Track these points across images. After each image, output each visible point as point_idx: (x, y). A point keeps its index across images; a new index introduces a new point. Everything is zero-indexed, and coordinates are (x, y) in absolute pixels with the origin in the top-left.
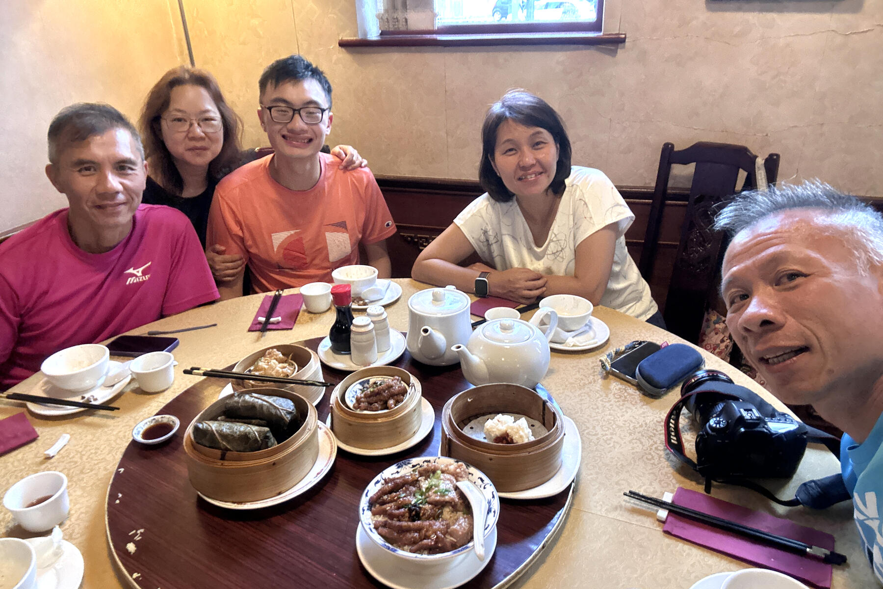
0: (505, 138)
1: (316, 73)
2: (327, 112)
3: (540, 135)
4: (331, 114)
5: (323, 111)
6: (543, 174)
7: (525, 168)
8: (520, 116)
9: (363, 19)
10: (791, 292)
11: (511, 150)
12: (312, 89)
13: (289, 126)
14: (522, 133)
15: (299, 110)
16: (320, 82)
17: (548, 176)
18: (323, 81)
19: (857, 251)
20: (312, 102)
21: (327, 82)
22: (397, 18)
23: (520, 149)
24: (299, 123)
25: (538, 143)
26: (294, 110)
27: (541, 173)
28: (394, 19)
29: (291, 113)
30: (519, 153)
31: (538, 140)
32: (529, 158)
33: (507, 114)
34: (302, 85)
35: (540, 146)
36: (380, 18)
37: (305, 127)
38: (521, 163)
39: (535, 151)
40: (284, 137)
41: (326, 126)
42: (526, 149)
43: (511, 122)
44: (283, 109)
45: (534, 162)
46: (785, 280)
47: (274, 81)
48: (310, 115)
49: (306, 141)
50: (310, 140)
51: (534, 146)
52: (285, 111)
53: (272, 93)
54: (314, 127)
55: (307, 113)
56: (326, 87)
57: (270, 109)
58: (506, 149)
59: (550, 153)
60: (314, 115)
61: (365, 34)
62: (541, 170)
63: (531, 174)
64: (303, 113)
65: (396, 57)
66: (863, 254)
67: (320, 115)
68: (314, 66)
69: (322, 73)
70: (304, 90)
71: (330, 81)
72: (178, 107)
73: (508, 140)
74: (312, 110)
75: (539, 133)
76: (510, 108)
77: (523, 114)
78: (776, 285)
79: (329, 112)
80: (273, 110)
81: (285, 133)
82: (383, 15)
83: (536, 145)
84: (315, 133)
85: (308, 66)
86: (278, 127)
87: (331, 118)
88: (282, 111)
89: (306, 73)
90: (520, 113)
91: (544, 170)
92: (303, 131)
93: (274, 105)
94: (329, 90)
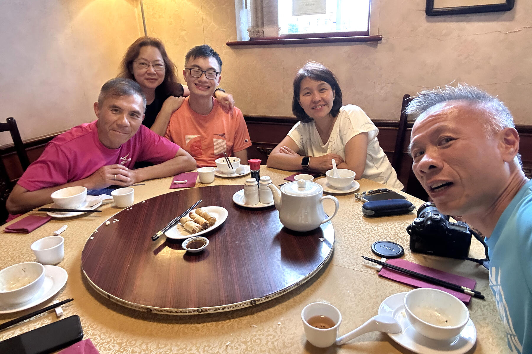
0: (305, 87)
1: (215, 55)
2: (219, 74)
3: (323, 85)
4: (220, 76)
5: (217, 73)
6: (325, 106)
7: (315, 103)
8: (313, 75)
9: (241, 31)
10: (447, 149)
11: (308, 93)
12: (212, 62)
13: (199, 79)
14: (314, 84)
15: (205, 72)
16: (217, 59)
17: (328, 107)
18: (218, 59)
19: (486, 125)
20: (212, 69)
21: (220, 60)
22: (258, 31)
23: (313, 93)
24: (204, 78)
25: (322, 89)
26: (203, 72)
27: (324, 105)
28: (257, 31)
29: (201, 73)
30: (312, 94)
31: (322, 88)
32: (318, 97)
33: (306, 74)
34: (208, 59)
35: (323, 91)
36: (249, 30)
37: (207, 80)
38: (313, 100)
39: (321, 94)
40: (196, 84)
41: (218, 81)
42: (316, 92)
43: (308, 78)
44: (197, 70)
45: (320, 99)
46: (444, 142)
47: (193, 57)
48: (211, 75)
49: (207, 88)
50: (209, 87)
51: (320, 91)
52: (198, 72)
53: (192, 63)
54: (212, 81)
55: (209, 74)
56: (220, 62)
57: (190, 69)
58: (305, 93)
59: (330, 95)
60: (213, 75)
61: (241, 39)
62: (324, 103)
63: (319, 106)
64: (207, 74)
65: (257, 51)
66: (489, 127)
67: (215, 75)
68: (214, 51)
69: (218, 55)
70: (208, 62)
71: (221, 59)
72: (143, 57)
73: (307, 88)
74: (211, 72)
75: (323, 84)
76: (308, 71)
77: (314, 74)
78: (439, 145)
79: (220, 75)
80: (192, 70)
81: (197, 82)
82: (251, 29)
83: (321, 90)
84: (211, 83)
85: (212, 51)
86: (194, 79)
87: (220, 78)
88: (196, 71)
89: (211, 54)
90: (313, 74)
91: (326, 104)
92: (206, 82)
93: (193, 68)
94: (221, 64)
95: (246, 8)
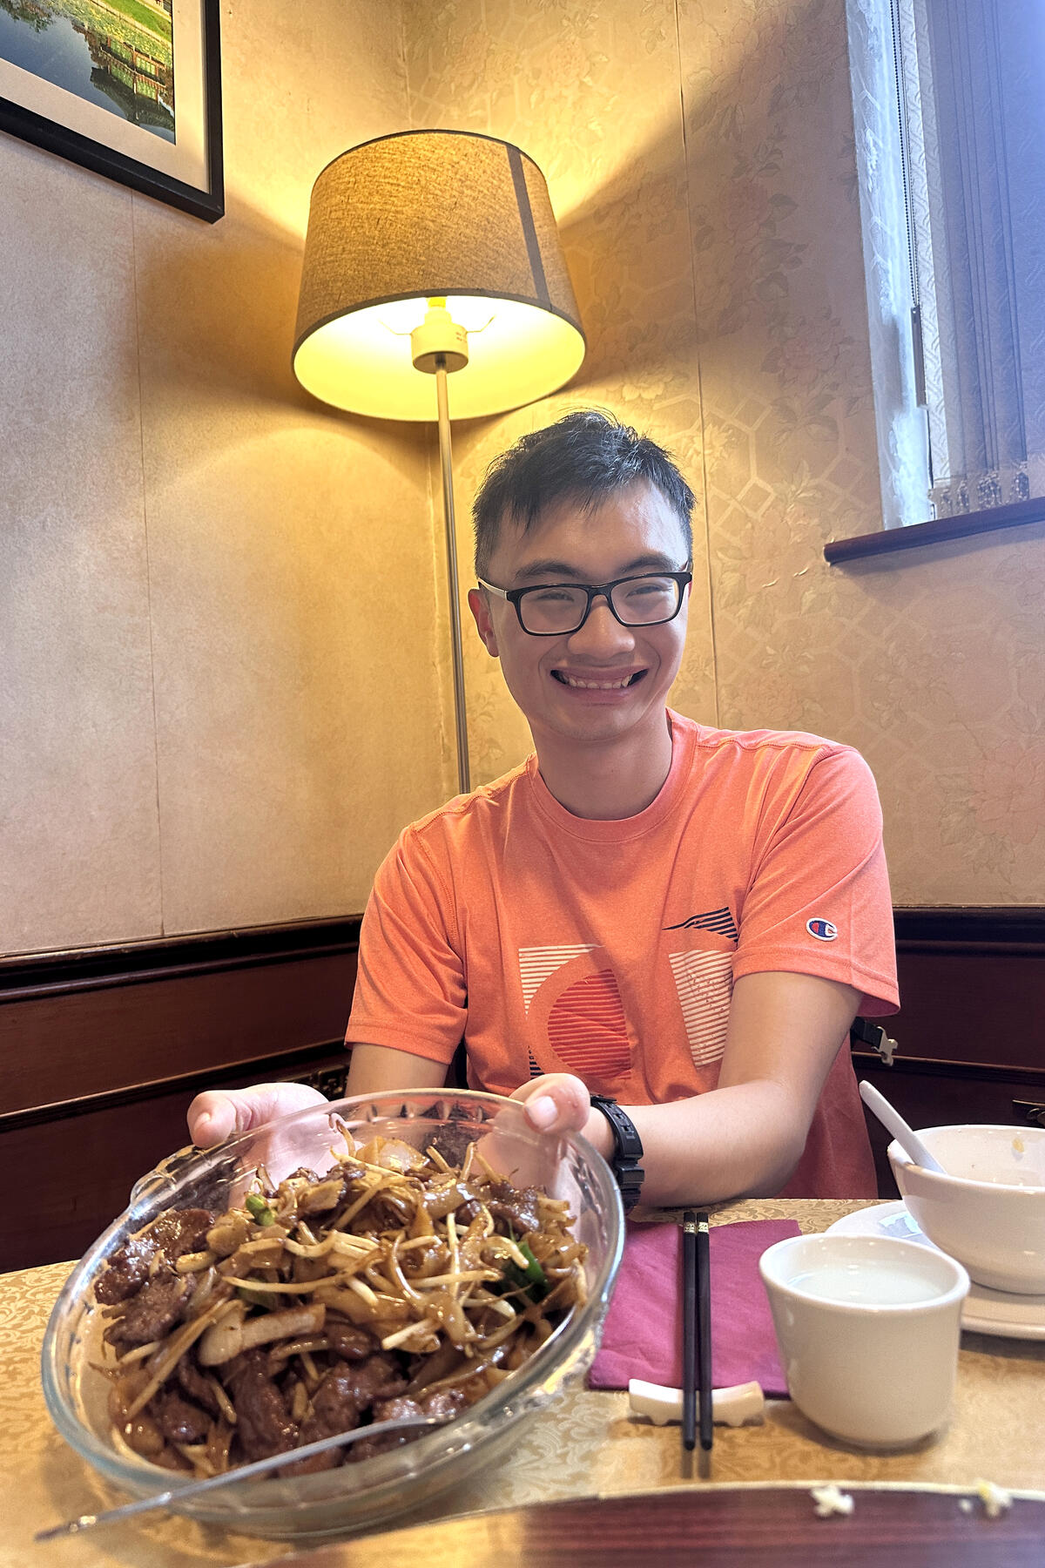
15: (607, 589)
26: (592, 592)
57: (516, 595)
67: (673, 595)
80: (526, 598)
82: (947, 491)
86: (542, 648)
93: (528, 584)
95: (922, 399)
